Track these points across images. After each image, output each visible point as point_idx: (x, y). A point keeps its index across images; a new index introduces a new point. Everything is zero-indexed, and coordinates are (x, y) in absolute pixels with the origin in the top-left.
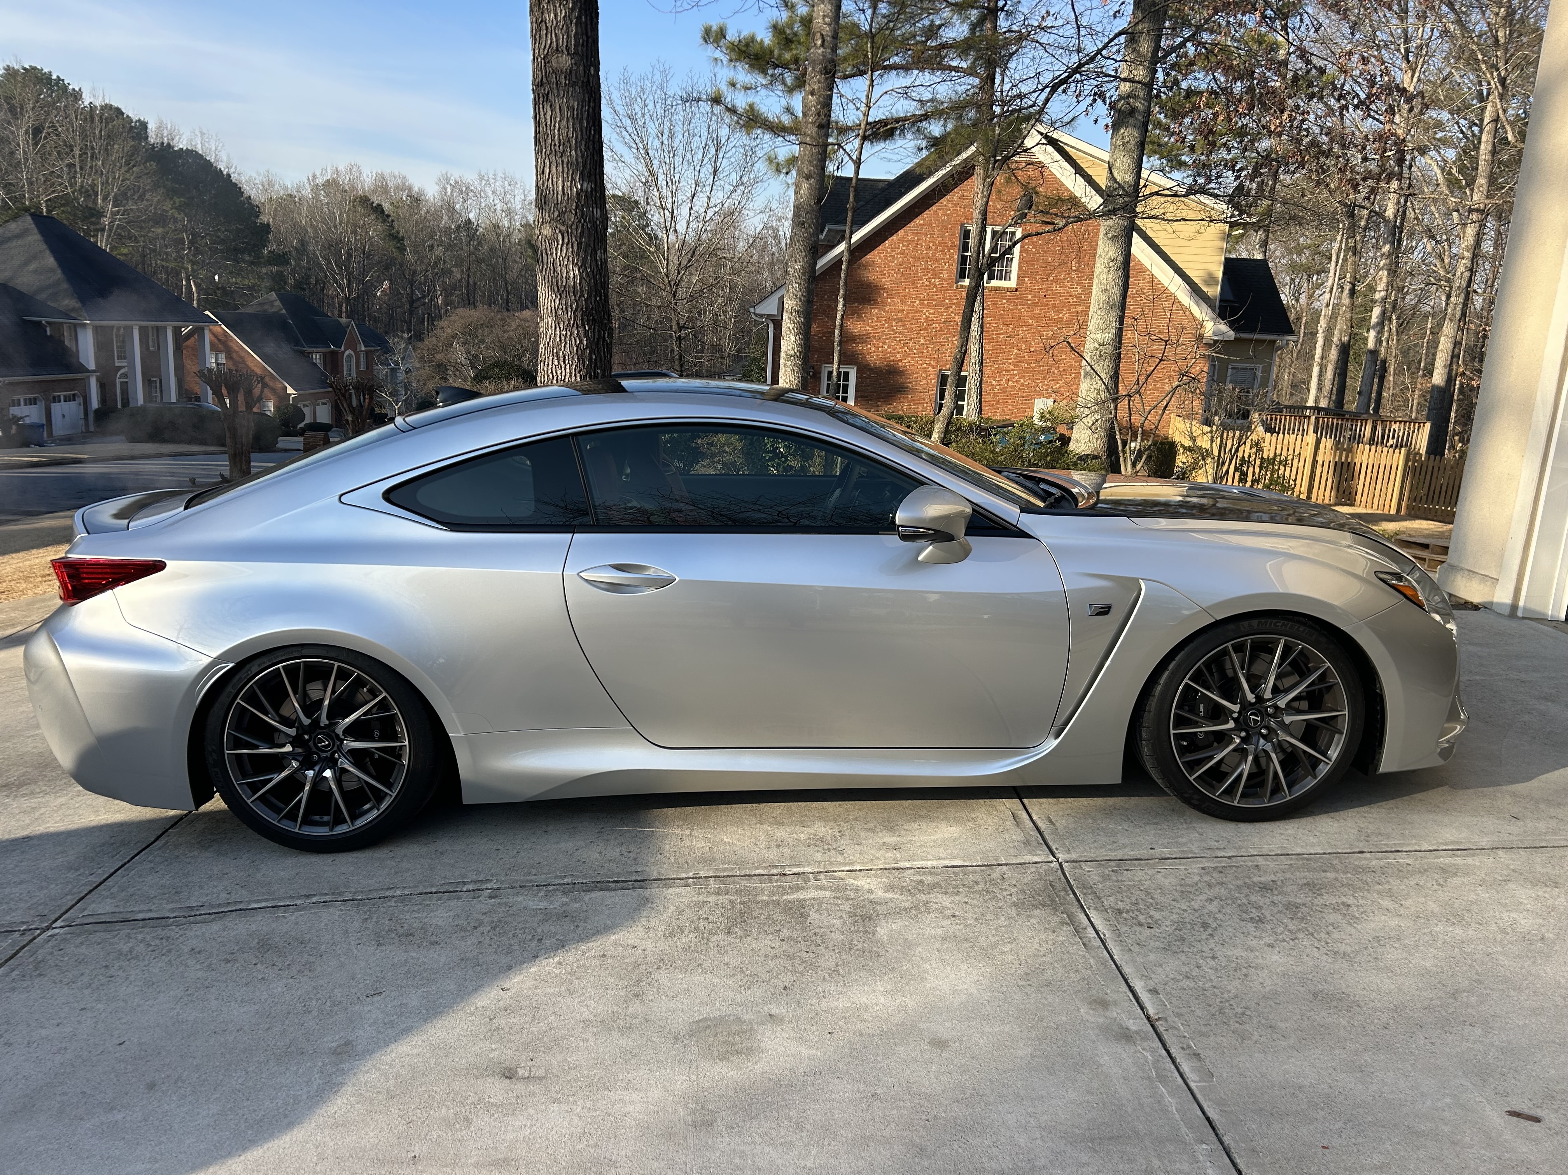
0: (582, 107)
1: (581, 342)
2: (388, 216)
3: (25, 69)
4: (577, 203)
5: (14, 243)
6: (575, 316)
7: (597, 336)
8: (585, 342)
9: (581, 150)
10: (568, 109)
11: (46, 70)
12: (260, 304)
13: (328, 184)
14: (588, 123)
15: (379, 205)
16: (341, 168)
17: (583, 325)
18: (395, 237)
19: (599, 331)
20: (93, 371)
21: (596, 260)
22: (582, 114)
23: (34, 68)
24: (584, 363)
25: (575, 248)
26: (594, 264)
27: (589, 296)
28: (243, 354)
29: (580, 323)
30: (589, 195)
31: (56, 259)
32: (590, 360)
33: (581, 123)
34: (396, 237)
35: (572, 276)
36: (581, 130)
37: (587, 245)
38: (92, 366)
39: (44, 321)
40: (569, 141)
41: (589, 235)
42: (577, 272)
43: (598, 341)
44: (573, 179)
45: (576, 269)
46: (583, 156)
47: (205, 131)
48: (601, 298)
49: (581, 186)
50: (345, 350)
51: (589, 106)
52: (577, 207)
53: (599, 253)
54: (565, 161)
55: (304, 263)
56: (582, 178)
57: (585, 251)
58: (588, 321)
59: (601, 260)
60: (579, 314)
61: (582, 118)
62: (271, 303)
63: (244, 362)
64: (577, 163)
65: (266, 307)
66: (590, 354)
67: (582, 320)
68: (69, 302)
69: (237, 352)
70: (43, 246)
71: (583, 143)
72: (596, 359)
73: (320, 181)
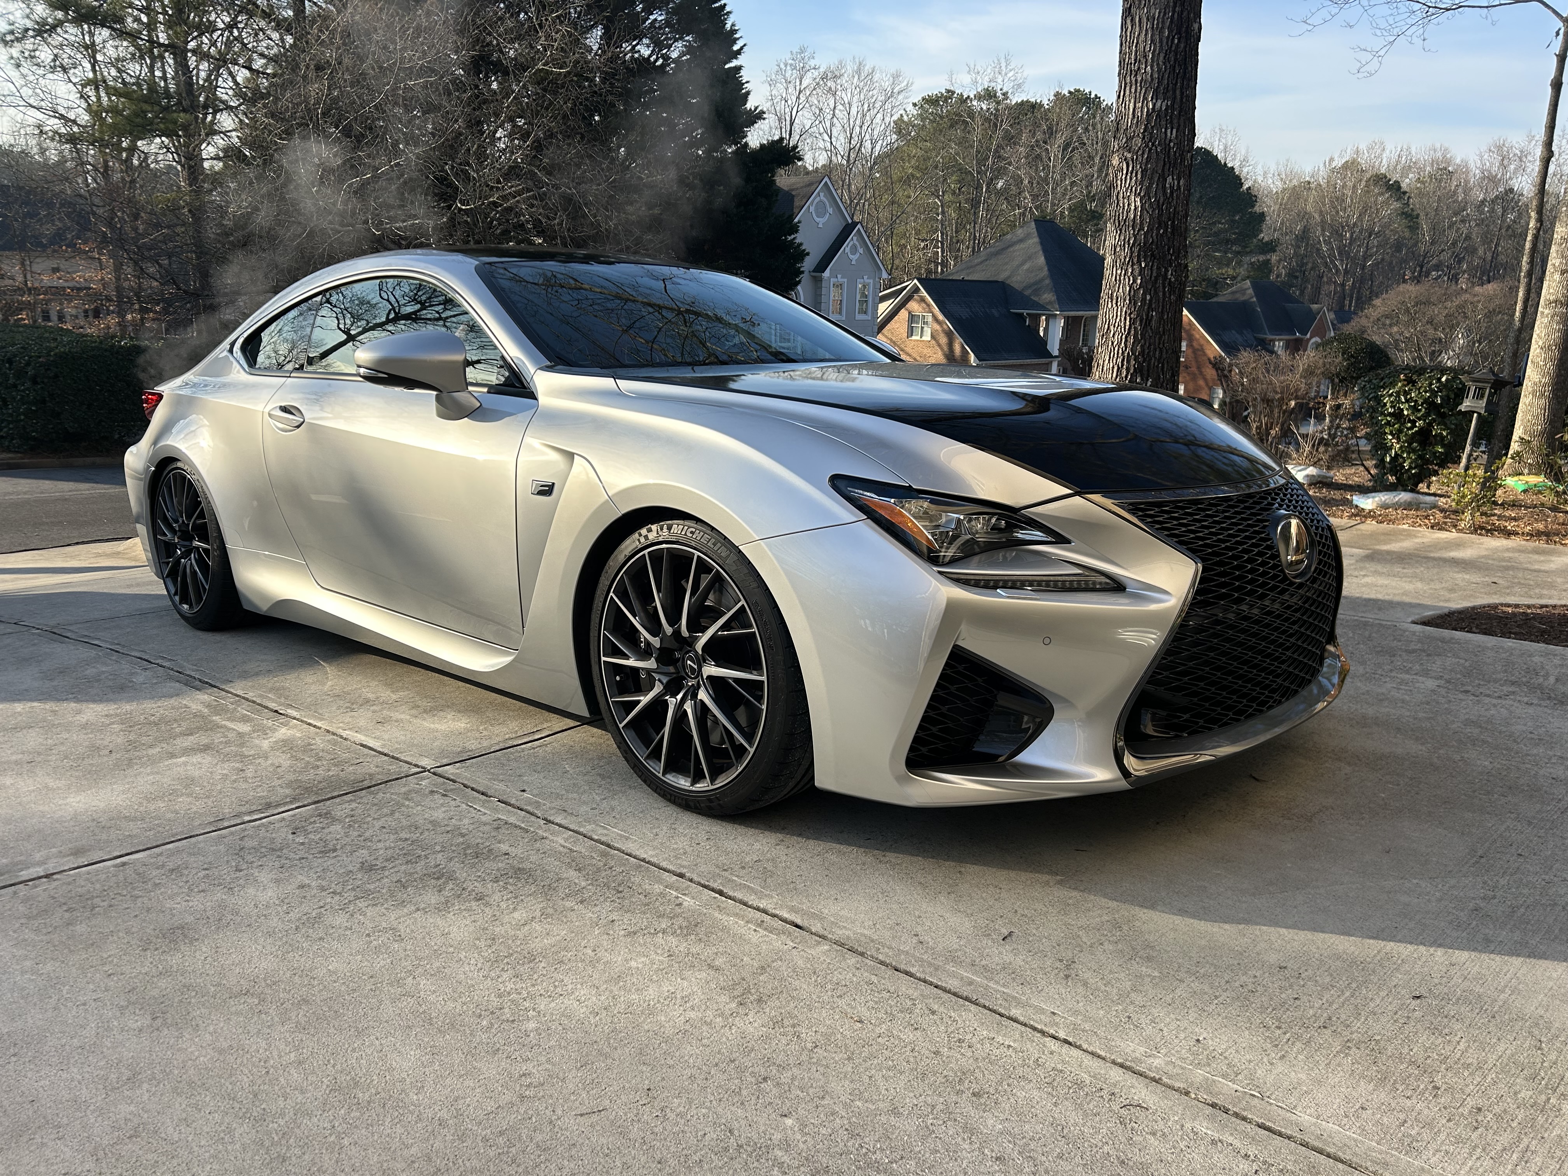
0: (1165, 14)
1: (1135, 281)
2: (1405, 193)
3: (1070, 92)
4: (1146, 126)
5: (1017, 247)
6: (1132, 253)
7: (1154, 274)
8: (1139, 281)
9: (1158, 64)
10: (1148, 19)
11: (1087, 91)
12: (1233, 293)
13: (1346, 166)
14: (1170, 31)
15: (1397, 182)
16: (1363, 147)
17: (1139, 262)
18: (1410, 217)
19: (1158, 268)
20: (1056, 357)
21: (1164, 187)
22: (1163, 22)
23: (1078, 91)
24: (1135, 304)
25: (1139, 176)
26: (1160, 193)
27: (1150, 229)
28: (1202, 342)
29: (1135, 260)
30: (1163, 115)
31: (1046, 258)
32: (1144, 300)
33: (1161, 32)
34: (1411, 215)
35: (1133, 208)
36: (1161, 41)
37: (1154, 171)
38: (1056, 353)
39: (1025, 312)
40: (1145, 57)
41: (1158, 159)
42: (1138, 203)
43: (1156, 278)
44: (1145, 98)
45: (1138, 200)
46: (1159, 71)
47: (1224, 128)
48: (1166, 231)
49: (1154, 105)
50: (1311, 337)
51: (1174, 12)
52: (1145, 130)
53: (1169, 180)
54: (1139, 79)
55: (1302, 251)
56: (1156, 97)
57: (1151, 179)
58: (1145, 257)
59: (1172, 187)
60: (1136, 250)
61: (1163, 28)
62: (1243, 291)
63: (1203, 350)
64: (1152, 79)
65: (1238, 295)
66: (1144, 294)
67: (1139, 256)
68: (1048, 297)
69: (1197, 340)
70: (1039, 247)
71: (1162, 55)
72: (1150, 300)
73: (1338, 163)
